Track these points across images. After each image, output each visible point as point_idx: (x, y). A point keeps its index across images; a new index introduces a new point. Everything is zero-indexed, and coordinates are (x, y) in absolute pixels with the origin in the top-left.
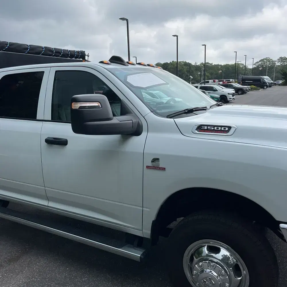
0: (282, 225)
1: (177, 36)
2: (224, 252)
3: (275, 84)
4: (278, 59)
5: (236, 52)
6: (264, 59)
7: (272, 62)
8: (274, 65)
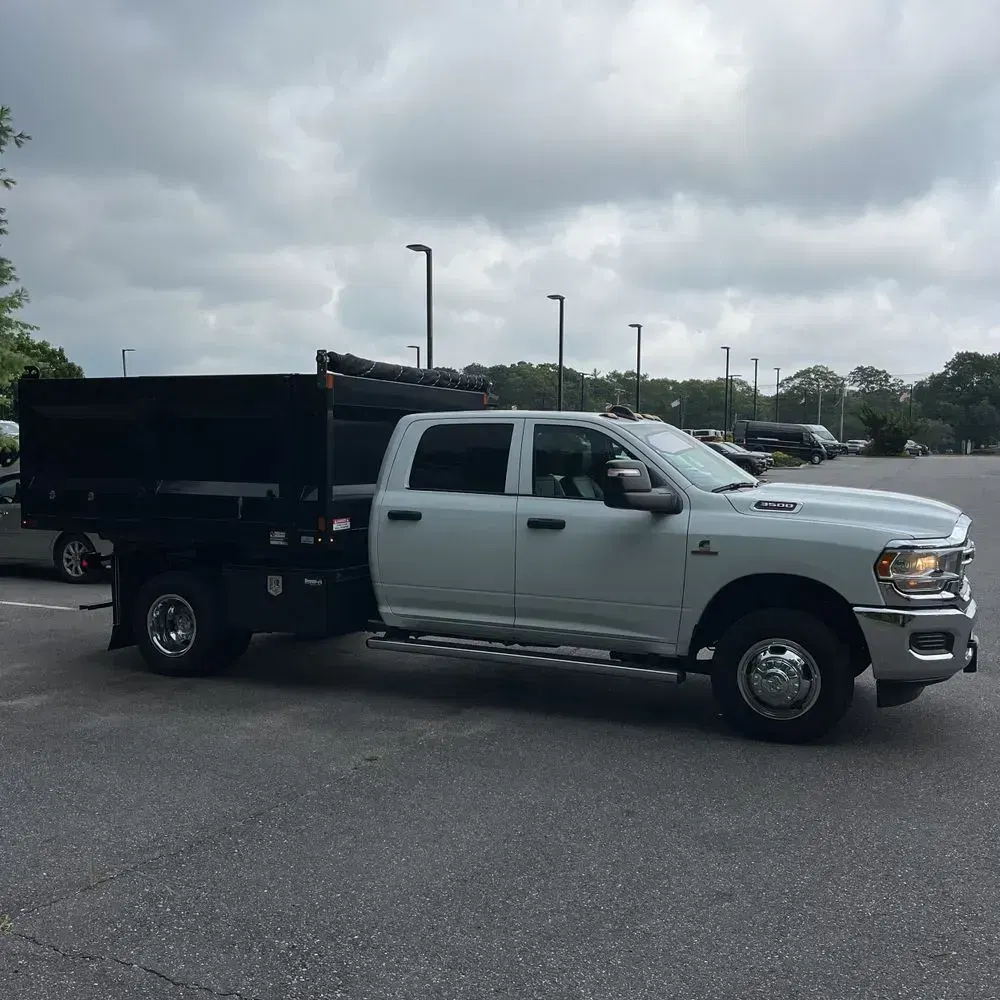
0: (855, 609)
1: (562, 299)
2: (790, 655)
3: (846, 451)
4: (852, 373)
5: (728, 349)
6: (808, 371)
7: (832, 379)
8: (841, 391)
